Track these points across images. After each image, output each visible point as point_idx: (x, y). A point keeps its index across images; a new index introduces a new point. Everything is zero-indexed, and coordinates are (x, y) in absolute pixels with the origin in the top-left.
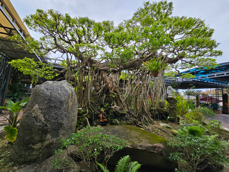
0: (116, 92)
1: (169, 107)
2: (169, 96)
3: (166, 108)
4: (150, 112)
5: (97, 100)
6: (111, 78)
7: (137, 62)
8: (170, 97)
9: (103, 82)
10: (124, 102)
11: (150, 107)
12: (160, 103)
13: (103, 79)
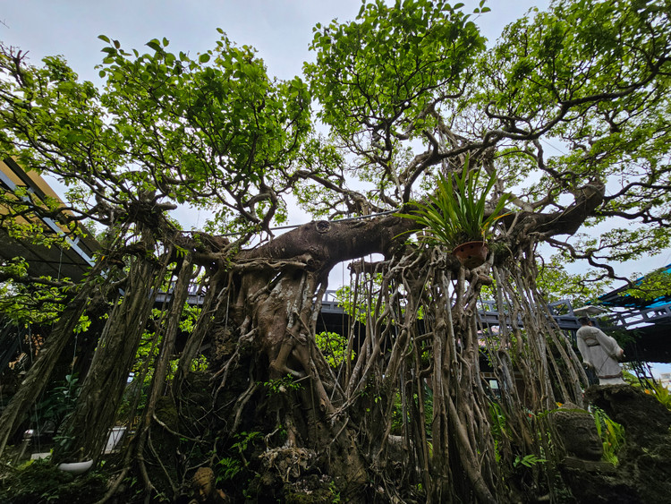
0: (298, 366)
1: (634, 454)
2: (603, 383)
3: (615, 460)
4: (519, 488)
5: (202, 413)
6: (280, 300)
7: (390, 229)
8: (613, 382)
9: (246, 321)
10: (342, 419)
11: (508, 451)
12: (565, 427)
13: (250, 309)
